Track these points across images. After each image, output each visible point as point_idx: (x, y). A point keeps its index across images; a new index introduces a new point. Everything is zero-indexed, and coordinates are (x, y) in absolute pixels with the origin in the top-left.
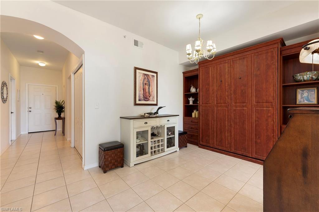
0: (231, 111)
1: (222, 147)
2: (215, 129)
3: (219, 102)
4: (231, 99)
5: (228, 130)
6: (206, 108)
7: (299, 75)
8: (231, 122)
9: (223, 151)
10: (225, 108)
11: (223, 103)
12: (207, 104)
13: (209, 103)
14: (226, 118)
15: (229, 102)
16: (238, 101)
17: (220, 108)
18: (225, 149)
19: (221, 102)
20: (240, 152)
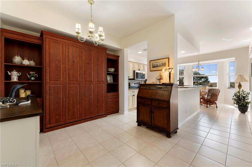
0: (82, 87)
1: (74, 119)
2: (67, 106)
3: (72, 80)
4: (82, 78)
5: (79, 103)
6: (56, 85)
7: (110, 69)
8: (82, 96)
9: (75, 123)
10: (77, 85)
11: (76, 81)
12: (57, 81)
13: (60, 81)
14: (78, 94)
15: (80, 80)
16: (87, 79)
17: (72, 85)
18: (77, 119)
19: (74, 80)
20: (88, 117)
